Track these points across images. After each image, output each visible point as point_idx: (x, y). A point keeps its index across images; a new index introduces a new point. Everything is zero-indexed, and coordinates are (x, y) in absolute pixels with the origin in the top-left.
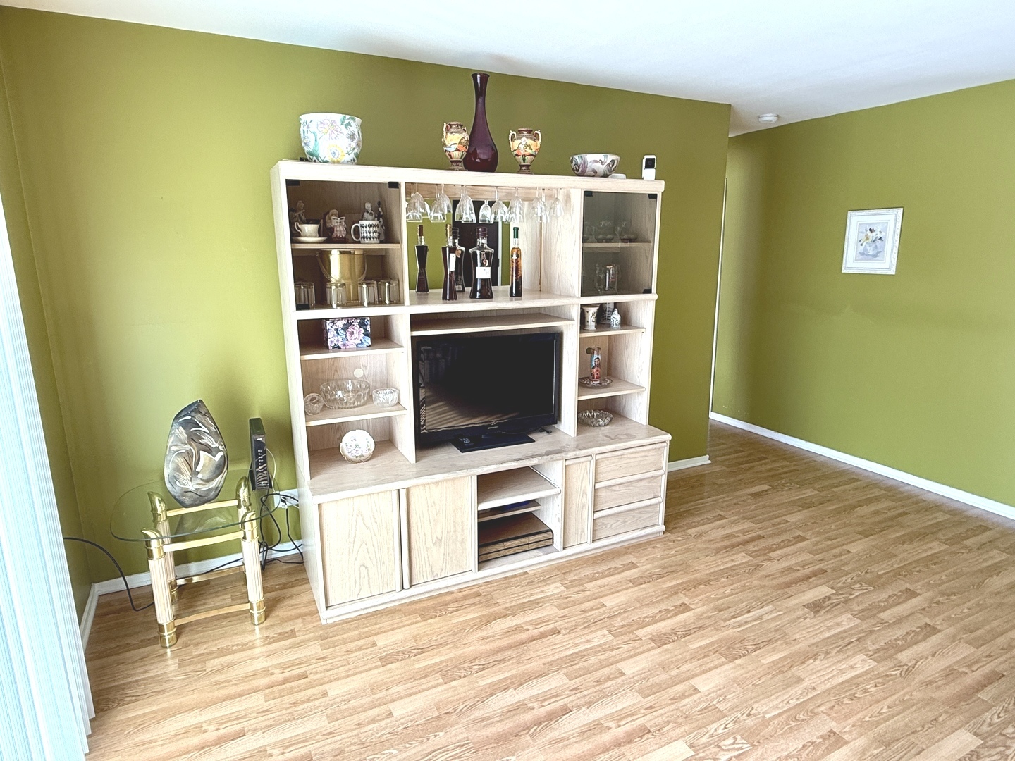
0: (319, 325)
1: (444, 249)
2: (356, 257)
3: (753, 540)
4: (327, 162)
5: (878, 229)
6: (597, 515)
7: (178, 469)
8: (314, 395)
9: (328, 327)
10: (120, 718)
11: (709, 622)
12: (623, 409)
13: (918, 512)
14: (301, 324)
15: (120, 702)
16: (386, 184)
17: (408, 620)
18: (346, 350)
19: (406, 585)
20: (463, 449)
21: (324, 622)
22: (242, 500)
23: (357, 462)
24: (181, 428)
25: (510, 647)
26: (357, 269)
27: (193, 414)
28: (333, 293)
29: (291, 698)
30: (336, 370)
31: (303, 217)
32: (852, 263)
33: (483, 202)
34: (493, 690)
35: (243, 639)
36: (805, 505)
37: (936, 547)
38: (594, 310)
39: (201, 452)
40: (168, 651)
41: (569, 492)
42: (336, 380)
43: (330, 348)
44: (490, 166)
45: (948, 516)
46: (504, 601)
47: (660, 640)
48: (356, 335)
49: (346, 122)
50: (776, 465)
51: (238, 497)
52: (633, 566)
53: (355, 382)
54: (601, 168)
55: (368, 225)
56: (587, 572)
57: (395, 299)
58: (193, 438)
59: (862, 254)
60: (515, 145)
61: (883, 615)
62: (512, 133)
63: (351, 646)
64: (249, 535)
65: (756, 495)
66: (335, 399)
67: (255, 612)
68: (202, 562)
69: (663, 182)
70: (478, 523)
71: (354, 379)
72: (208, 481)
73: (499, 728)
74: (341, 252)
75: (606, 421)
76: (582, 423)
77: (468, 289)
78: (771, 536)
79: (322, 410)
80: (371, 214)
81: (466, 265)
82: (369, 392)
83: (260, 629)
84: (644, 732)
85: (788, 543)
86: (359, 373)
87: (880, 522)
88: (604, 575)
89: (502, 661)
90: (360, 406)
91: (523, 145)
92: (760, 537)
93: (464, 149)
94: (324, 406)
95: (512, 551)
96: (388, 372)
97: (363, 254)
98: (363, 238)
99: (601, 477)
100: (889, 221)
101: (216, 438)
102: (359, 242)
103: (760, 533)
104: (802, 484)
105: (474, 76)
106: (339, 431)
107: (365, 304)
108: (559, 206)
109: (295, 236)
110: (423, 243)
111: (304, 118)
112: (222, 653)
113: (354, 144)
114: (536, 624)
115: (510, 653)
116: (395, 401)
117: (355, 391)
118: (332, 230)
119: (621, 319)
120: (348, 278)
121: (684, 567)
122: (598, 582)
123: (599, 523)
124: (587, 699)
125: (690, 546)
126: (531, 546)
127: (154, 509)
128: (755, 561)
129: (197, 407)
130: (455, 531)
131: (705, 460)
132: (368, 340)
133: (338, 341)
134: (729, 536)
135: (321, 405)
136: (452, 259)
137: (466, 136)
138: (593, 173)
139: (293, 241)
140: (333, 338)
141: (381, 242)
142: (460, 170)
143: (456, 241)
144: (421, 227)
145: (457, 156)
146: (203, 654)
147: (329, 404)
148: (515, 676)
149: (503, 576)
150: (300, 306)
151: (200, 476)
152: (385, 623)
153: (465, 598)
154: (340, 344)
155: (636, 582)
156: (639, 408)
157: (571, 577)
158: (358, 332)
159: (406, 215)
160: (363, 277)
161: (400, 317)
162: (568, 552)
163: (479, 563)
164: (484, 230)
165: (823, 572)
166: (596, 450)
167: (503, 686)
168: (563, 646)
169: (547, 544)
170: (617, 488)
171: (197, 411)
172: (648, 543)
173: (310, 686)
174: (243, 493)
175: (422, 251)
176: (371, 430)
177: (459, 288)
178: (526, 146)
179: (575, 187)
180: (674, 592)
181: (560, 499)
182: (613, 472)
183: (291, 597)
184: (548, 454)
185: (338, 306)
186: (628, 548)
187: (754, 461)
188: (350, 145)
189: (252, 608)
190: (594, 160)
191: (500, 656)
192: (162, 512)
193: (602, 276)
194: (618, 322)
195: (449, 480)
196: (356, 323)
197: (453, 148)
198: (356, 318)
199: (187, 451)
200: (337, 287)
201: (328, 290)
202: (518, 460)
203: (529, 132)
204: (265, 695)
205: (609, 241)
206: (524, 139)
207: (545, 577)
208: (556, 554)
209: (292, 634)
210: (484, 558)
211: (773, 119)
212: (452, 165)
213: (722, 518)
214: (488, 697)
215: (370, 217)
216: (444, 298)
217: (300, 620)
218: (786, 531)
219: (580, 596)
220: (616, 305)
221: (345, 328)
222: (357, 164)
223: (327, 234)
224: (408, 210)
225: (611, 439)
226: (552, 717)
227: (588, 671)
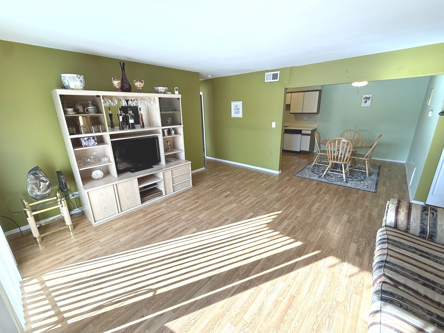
0: (78, 139)
1: (118, 115)
2: (88, 118)
3: (214, 185)
4: (73, 89)
5: (238, 106)
6: (174, 185)
7: (33, 188)
8: (80, 161)
9: (82, 140)
10: (27, 264)
11: (202, 204)
12: (179, 156)
13: (250, 173)
14: (72, 140)
15: (26, 260)
16: (95, 96)
17: (122, 220)
18: (89, 147)
19: (120, 211)
20: (132, 172)
21: (94, 226)
22: (58, 197)
23: (98, 180)
24: (32, 175)
25: (152, 220)
26: (89, 122)
27: (36, 171)
28: (82, 129)
29: (88, 245)
30: (86, 153)
31: (67, 106)
32: (233, 115)
33: (129, 100)
34: (148, 230)
35: (68, 236)
36: (227, 175)
37: (253, 180)
38: (167, 130)
39: (41, 182)
40: (39, 245)
41: (165, 180)
42: (87, 156)
43: (83, 146)
44: (129, 90)
45: (256, 173)
46: (150, 210)
47: (190, 210)
48: (92, 142)
49: (78, 77)
50: (221, 167)
51: (56, 196)
52: (184, 196)
53: (94, 156)
54: (163, 91)
55: (91, 108)
56: (173, 199)
57: (103, 130)
58: (37, 178)
59: (235, 112)
60: (136, 84)
61: (240, 195)
62: (135, 80)
63: (105, 230)
64: (64, 205)
65: (215, 175)
66: (88, 162)
67: (70, 228)
68: (45, 219)
69: (181, 95)
70: (140, 192)
71: (93, 155)
72: (45, 191)
73: (151, 237)
74: (82, 117)
75: (174, 160)
76: (167, 162)
77: (128, 126)
78: (218, 184)
79: (83, 165)
80: (91, 105)
81: (126, 119)
82: (99, 159)
83: (72, 232)
84: (186, 228)
85: (222, 184)
86: (94, 153)
87: (242, 177)
88: (177, 199)
89: (150, 223)
90: (97, 163)
91: (138, 84)
92: (216, 184)
93: (120, 85)
94: (84, 164)
95: (151, 198)
96: (104, 152)
97: (90, 117)
98: (90, 112)
99: (173, 175)
100: (240, 104)
101: (46, 178)
102: (88, 114)
103: (216, 183)
104: (227, 171)
105: (120, 63)
106: (91, 171)
107: (94, 132)
108: (152, 102)
109: (65, 112)
110: (111, 113)
111: (63, 75)
112: (60, 241)
113: (82, 84)
114: (159, 213)
115: (153, 221)
116: (108, 160)
117: (94, 159)
118: (78, 110)
119: (175, 132)
120: (86, 125)
121: (197, 194)
122: (175, 201)
123: (175, 187)
124: (173, 226)
125: (199, 189)
126: (156, 196)
127: (24, 204)
128: (214, 190)
129: (37, 168)
130: (133, 194)
131: (204, 168)
132: (96, 143)
133: (86, 144)
134: (208, 185)
135: (83, 164)
136: (121, 118)
137: (120, 81)
138: (161, 92)
139: (65, 114)
140: (84, 143)
141: (96, 113)
142: (120, 92)
143: (122, 112)
144: (109, 108)
145: (118, 87)
146: (54, 242)
147: (86, 164)
148: (154, 225)
149: (149, 204)
150: (71, 134)
151: (42, 190)
152: (115, 222)
153: (138, 212)
154: (86, 145)
155: (185, 199)
156: (183, 156)
157: (168, 201)
158: (93, 141)
159: (103, 105)
160: (92, 124)
161: (106, 135)
162: (167, 196)
163: (141, 202)
164: (130, 109)
165: (229, 189)
166: (171, 168)
167: (151, 228)
168: (167, 216)
169: (161, 194)
170: (178, 177)
171: (37, 169)
172: (188, 190)
173: (93, 241)
174: (58, 195)
175: (111, 115)
176: (101, 170)
177: (124, 126)
178: (139, 84)
179: (156, 96)
180: (195, 199)
181: (163, 182)
182: (177, 173)
183: (81, 222)
184: (157, 170)
185: (84, 133)
186: (183, 192)
187: (216, 167)
188: (81, 84)
189: (68, 227)
190: (161, 89)
191: (150, 222)
192: (27, 204)
193: (167, 121)
194: (174, 133)
195: (129, 180)
196: (91, 138)
197: (116, 85)
198: (91, 137)
199: (35, 183)
200: (83, 127)
201: (80, 129)
202: (149, 173)
203: (140, 80)
204: (79, 247)
205: (168, 111)
206: (138, 83)
207: (161, 202)
208: (164, 196)
209: (84, 231)
210: (143, 201)
211: (211, 77)
212: (116, 90)
213: (207, 181)
214: (147, 231)
215: (91, 106)
216: (120, 129)
217: (86, 227)
218: (222, 182)
219: (171, 205)
220: (173, 128)
221: (88, 140)
222: (84, 90)
223: (77, 111)
224: (104, 102)
225: (175, 165)
226: (164, 231)
227: (173, 220)
